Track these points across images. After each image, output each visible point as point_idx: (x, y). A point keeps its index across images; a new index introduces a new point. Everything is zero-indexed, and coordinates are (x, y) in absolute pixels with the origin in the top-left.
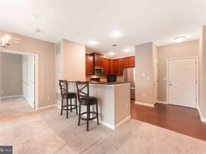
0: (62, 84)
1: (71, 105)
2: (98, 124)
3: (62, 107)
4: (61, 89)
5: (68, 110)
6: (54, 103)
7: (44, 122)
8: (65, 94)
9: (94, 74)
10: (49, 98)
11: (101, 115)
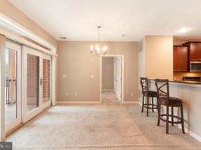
0: (143, 81)
1: (153, 105)
2: (184, 132)
3: (143, 104)
4: (142, 86)
5: (148, 108)
6: (137, 100)
7: (127, 114)
8: (146, 92)
9: (188, 71)
10: (132, 94)
11: (188, 123)
